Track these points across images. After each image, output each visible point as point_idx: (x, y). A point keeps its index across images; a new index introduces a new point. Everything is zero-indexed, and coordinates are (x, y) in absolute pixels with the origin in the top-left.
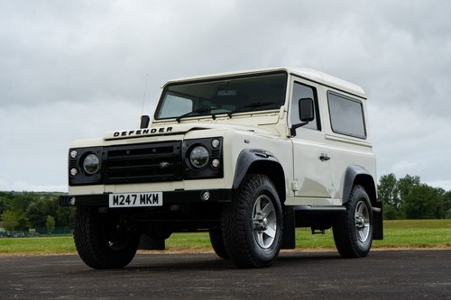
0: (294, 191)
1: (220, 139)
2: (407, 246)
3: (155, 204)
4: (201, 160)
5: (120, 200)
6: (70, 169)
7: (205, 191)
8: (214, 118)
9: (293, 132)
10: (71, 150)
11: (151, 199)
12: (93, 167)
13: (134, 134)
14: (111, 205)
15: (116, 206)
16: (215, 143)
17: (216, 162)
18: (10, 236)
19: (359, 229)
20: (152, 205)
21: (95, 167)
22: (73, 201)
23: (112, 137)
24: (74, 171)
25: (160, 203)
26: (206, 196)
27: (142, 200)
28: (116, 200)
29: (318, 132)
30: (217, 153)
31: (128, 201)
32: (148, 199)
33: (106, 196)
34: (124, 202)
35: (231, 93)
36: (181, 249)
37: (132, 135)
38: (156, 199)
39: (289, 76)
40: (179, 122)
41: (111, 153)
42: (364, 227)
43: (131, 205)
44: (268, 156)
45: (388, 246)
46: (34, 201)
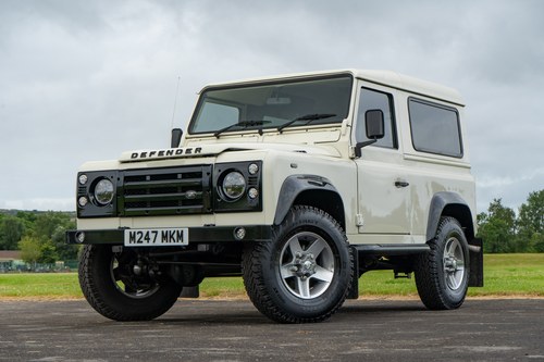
0: (358, 226)
1: (259, 163)
2: (524, 295)
3: (180, 243)
4: (236, 189)
5: (138, 237)
6: (78, 198)
7: (238, 228)
8: (261, 133)
9: (358, 153)
10: (80, 174)
11: (175, 236)
12: (106, 196)
13: (156, 156)
14: (127, 243)
15: (133, 244)
16: (253, 168)
17: (253, 193)
18: (30, 271)
19: (450, 273)
20: (176, 244)
21: (109, 195)
22: (82, 238)
23: (129, 158)
24: (83, 201)
25: (186, 242)
26: (241, 235)
27: (164, 237)
28: (132, 237)
29: (394, 151)
30: (255, 181)
31: (148, 239)
32: (171, 237)
33: (120, 232)
34: (142, 239)
35: (284, 101)
36: (235, 295)
37: (153, 156)
38: (180, 236)
39: (355, 80)
40: (218, 138)
41: (127, 179)
42: (456, 270)
43: (151, 244)
44: (325, 184)
45: (498, 294)
46: (62, 224)
